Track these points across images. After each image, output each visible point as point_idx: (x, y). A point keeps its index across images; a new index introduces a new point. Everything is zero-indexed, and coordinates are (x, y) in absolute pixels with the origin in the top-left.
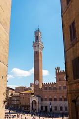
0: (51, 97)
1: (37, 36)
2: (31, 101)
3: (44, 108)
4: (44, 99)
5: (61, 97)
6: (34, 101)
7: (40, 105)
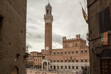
0: (58, 59)
1: (48, 10)
2: (42, 63)
3: (53, 67)
4: (53, 61)
5: (66, 59)
6: (45, 62)
7: (50, 66)
